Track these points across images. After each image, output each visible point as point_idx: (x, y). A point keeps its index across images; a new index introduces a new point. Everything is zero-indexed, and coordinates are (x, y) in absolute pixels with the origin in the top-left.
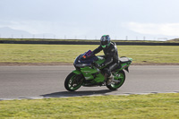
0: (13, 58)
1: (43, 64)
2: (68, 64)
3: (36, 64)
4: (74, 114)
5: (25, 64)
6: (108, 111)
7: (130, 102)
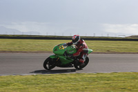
0: (8, 48)
1: (30, 52)
2: (50, 52)
3: (25, 52)
4: (56, 85)
5: (17, 52)
6: (81, 83)
7: (97, 78)
